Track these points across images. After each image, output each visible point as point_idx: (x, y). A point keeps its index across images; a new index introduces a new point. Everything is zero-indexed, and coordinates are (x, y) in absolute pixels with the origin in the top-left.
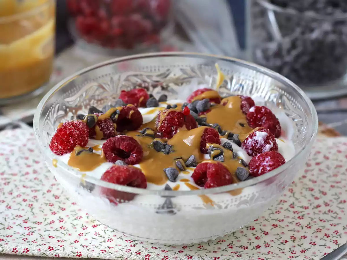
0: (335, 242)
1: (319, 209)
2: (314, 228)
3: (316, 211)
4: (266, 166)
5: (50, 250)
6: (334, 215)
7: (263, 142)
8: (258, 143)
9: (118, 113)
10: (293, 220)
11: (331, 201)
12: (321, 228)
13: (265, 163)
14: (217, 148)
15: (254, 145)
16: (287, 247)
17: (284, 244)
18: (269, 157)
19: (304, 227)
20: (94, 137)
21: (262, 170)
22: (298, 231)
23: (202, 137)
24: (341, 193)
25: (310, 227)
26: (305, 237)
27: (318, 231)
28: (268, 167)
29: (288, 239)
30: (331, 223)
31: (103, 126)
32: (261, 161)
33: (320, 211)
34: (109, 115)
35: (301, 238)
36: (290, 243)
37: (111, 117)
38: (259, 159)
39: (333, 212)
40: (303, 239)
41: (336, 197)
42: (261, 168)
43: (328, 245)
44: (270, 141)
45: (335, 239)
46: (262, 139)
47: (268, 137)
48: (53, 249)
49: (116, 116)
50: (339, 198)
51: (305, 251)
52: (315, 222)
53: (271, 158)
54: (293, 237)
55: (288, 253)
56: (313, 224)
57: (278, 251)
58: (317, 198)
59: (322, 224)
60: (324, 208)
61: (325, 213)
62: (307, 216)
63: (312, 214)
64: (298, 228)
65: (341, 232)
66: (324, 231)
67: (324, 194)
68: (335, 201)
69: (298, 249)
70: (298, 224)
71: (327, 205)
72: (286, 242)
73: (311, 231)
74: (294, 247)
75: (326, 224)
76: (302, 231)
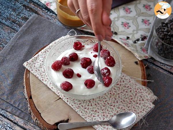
0: (104, 118)
3: (110, 106)
6: (112, 110)
10: (102, 106)
24: (121, 105)
25: (102, 110)
29: (94, 111)
30: (109, 112)
41: (119, 105)
55: (90, 115)
56: (105, 110)
57: (88, 112)
58: (114, 103)
59: (106, 111)
60: (112, 107)
61: (111, 109)
62: (106, 106)
63: (108, 107)
64: (100, 109)
65: (108, 116)
66: (105, 114)
67: (117, 102)
68: (117, 106)
69: (93, 115)
70: (101, 108)
71: (114, 106)
72: (93, 111)
73: (102, 111)
74: (93, 113)
75: (107, 112)
76: (100, 110)
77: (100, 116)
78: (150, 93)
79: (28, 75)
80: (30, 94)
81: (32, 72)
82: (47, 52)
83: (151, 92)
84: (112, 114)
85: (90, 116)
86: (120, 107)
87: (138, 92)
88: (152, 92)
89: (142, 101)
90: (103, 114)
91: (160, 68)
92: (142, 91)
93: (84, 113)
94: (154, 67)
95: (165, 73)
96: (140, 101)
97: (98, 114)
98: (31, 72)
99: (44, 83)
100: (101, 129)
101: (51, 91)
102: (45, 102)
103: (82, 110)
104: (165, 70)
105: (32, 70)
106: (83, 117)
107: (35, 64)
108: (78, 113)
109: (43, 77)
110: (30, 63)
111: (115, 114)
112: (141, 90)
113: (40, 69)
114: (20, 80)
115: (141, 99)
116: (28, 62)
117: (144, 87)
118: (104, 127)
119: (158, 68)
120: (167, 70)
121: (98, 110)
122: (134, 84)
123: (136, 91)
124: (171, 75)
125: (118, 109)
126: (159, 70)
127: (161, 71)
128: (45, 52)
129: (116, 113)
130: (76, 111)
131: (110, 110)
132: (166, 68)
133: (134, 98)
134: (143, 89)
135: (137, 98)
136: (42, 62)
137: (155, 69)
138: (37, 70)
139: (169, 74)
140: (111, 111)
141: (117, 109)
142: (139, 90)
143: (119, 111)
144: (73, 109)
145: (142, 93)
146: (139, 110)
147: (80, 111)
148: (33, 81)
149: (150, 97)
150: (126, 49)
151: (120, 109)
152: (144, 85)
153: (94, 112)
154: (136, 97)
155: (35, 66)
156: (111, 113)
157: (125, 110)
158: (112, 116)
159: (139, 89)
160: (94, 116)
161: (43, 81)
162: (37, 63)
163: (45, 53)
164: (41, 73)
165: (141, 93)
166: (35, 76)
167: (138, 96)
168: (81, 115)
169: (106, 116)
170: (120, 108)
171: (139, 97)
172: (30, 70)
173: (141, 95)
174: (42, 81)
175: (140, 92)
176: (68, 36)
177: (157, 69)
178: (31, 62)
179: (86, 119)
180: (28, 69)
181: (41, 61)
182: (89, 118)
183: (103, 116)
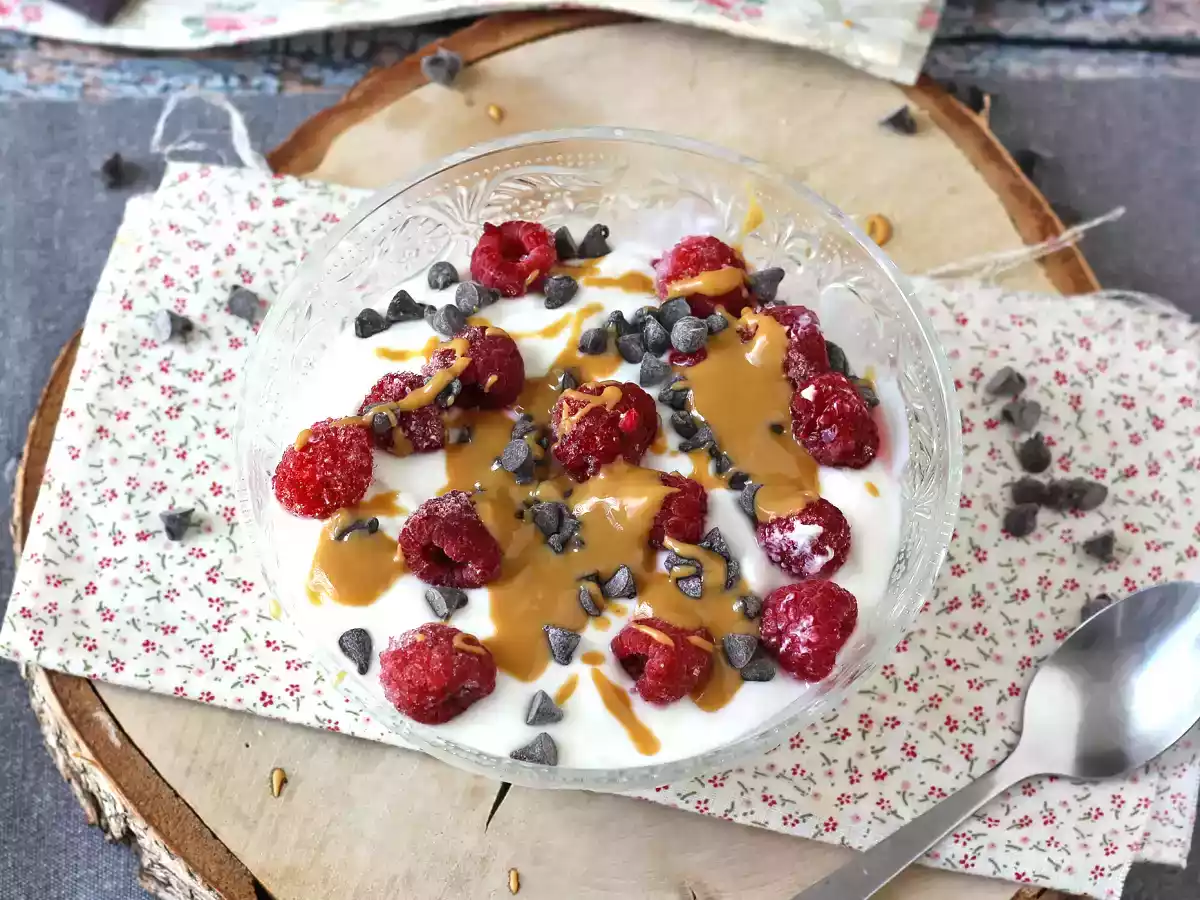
0: (966, 750)
1: (956, 615)
2: (928, 688)
3: (945, 621)
4: (800, 642)
5: (265, 705)
6: (986, 647)
7: (808, 550)
8: (795, 548)
9: (455, 391)
11: (991, 586)
12: (942, 693)
13: (799, 634)
14: (689, 560)
15: (785, 549)
16: (843, 752)
17: (839, 743)
18: (812, 619)
19: (901, 685)
20: (389, 449)
21: (788, 646)
22: (883, 698)
23: (655, 518)
24: (1022, 562)
25: (914, 688)
26: (895, 723)
27: (931, 705)
28: (804, 646)
29: (854, 726)
30: (973, 674)
31: (412, 428)
32: (790, 622)
33: (954, 626)
34: (433, 396)
35: (886, 724)
36: (854, 742)
37: (436, 400)
38: (787, 612)
39: (988, 634)
40: (888, 729)
41: (1007, 573)
42: (787, 641)
43: (945, 761)
44: (828, 548)
45: (968, 738)
46: (807, 543)
47: (822, 537)
48: (271, 702)
49: (451, 399)
50: (1013, 579)
51: (885, 774)
52: (933, 667)
53: (815, 623)
54: (866, 716)
55: (842, 779)
56: (925, 673)
57: (818, 771)
58: (957, 571)
59: (947, 676)
60: (966, 616)
61: (965, 635)
62: (917, 640)
63: (931, 632)
64: (884, 686)
65: (991, 710)
66: (948, 707)
67: (980, 556)
68: (1001, 587)
69: (868, 766)
70: (888, 671)
71: (977, 602)
72: (846, 733)
73: (914, 700)
74: (861, 755)
75: (959, 679)
76: (893, 698)
77: (927, 747)
78: (1165, 325)
79: (101, 715)
80: (246, 881)
81: (125, 678)
82: (110, 424)
83: (1165, 316)
84: (1008, 675)
85: (850, 790)
86: (1028, 579)
87: (1080, 377)
88: (1171, 310)
89: (1152, 430)
90: (936, 719)
91: (1063, 54)
92: (1101, 347)
93: (789, 793)
94: (1016, 65)
95: (1128, 69)
96: (1135, 440)
97: (894, 739)
98: (116, 687)
99: (292, 716)
100: (1001, 848)
101: (389, 755)
102: (409, 878)
103: (757, 774)
104: (1116, 46)
105: (118, 665)
106: (805, 830)
107: (91, 589)
108: (740, 820)
109: (244, 669)
110: (45, 601)
111: (1025, 663)
112: (1084, 343)
113: (170, 613)
114: (27, 786)
115: (1141, 424)
116: (26, 613)
117: (1085, 303)
118: (1017, 815)
119: (1053, 62)
120: (1132, 39)
121: (875, 705)
122: (1006, 322)
123: (1060, 378)
124: (1189, 69)
125: (1023, 612)
126: (1063, 70)
127: (1086, 69)
128: (100, 430)
129: (1025, 649)
130: (717, 809)
131: (963, 651)
132: (1104, 24)
133: (1078, 445)
134: (1089, 323)
135: (1106, 428)
136: (142, 537)
137: (1034, 83)
138: (158, 638)
139: (1166, 69)
140: (977, 658)
141: (1013, 610)
142: (1076, 353)
143: (1041, 615)
144: (682, 805)
145: (1113, 371)
146: (1175, 525)
147: (755, 797)
148: (179, 750)
149: (1190, 366)
150: (744, 43)
151: (1035, 597)
152: (1080, 287)
153: (856, 735)
154: (1090, 423)
155: (107, 615)
156: (988, 670)
157: (1075, 586)
158: (1014, 691)
159: (1066, 343)
160: (880, 776)
161: (271, 711)
162: (109, 573)
163: (106, 449)
164: (207, 651)
165: (1102, 365)
166: (179, 697)
167: (1101, 413)
168: (776, 824)
169: (971, 723)
170: (1033, 588)
171: (1117, 415)
172: (100, 668)
173: (1119, 390)
174: (261, 710)
175: (1090, 362)
176: (184, 177)
177: (1042, 72)
178: (51, 594)
179: (840, 832)
180: (77, 670)
181: (131, 540)
182: (857, 818)
183: (945, 733)
